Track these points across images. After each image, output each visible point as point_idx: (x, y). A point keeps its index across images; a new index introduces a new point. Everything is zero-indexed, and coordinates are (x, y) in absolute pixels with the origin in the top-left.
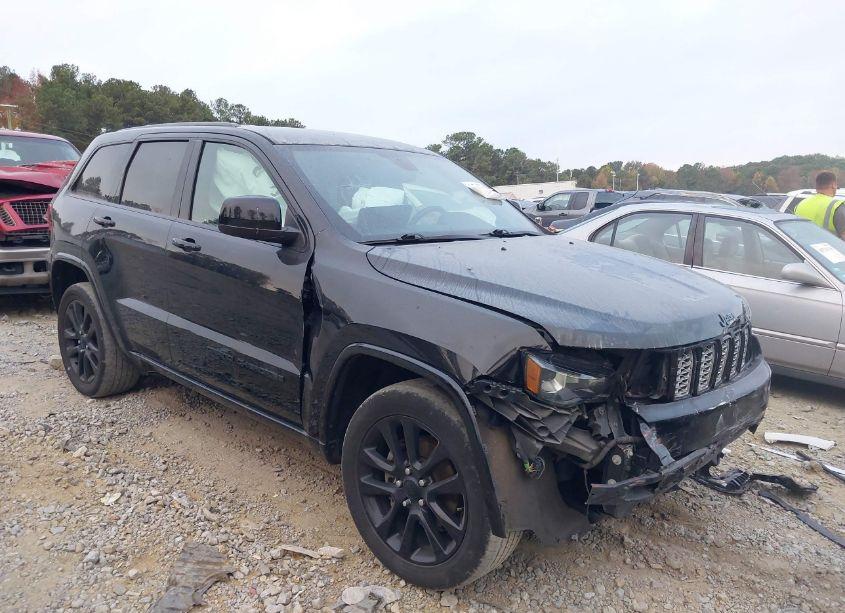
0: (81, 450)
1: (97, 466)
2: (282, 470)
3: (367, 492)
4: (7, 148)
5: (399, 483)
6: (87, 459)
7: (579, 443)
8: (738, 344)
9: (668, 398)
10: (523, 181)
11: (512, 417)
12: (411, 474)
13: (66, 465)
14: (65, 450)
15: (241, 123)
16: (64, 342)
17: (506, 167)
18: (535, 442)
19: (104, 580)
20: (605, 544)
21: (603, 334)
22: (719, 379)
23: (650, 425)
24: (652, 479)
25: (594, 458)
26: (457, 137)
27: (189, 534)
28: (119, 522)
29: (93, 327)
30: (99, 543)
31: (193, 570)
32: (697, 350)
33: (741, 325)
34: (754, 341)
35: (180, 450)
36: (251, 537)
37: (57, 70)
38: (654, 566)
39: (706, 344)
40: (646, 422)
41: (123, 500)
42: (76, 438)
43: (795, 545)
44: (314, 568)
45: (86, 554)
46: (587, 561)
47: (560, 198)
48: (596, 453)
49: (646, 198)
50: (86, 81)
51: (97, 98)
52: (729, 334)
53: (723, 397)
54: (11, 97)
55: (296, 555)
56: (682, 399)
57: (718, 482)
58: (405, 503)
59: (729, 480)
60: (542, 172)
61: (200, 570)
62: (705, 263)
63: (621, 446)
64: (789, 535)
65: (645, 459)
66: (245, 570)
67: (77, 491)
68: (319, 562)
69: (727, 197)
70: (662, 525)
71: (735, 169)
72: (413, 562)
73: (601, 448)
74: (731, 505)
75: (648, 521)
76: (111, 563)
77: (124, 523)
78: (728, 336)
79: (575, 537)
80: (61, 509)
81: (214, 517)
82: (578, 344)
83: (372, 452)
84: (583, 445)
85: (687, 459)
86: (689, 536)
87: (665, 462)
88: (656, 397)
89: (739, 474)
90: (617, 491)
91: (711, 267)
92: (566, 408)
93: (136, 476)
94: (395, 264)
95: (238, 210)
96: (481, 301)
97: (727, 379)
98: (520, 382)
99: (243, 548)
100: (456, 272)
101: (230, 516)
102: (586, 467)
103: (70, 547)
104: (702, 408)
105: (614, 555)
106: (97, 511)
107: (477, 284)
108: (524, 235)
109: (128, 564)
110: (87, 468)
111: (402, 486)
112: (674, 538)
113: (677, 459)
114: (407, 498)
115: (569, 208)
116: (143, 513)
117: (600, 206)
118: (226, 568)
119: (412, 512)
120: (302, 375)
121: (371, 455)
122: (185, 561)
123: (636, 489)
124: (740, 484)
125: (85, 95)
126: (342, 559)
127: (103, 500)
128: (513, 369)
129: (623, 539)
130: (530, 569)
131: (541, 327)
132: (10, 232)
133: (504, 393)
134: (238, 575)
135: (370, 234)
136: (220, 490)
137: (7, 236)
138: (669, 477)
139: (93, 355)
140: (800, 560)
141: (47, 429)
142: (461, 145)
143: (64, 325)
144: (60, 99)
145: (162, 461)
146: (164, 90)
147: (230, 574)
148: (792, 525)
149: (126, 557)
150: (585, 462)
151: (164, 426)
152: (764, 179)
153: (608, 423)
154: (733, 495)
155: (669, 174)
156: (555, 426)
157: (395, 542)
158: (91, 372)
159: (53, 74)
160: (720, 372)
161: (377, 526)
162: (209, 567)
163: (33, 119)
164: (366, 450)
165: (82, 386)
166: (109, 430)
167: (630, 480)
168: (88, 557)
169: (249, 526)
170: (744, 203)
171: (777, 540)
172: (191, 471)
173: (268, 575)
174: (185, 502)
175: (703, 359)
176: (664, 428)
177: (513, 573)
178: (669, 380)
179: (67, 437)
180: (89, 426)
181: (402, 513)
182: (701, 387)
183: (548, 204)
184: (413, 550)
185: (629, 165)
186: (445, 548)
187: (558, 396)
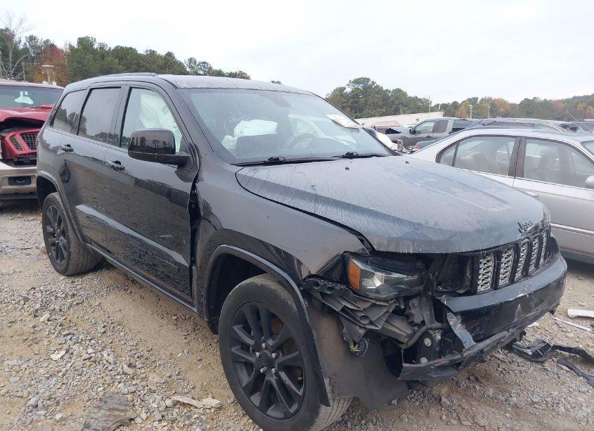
0: (46, 315)
1: (54, 329)
2: (189, 334)
3: (236, 360)
4: (24, 95)
5: (258, 354)
6: (49, 323)
7: (397, 328)
8: (537, 245)
9: (472, 291)
10: (405, 113)
11: (338, 308)
12: (266, 348)
13: (34, 327)
14: (35, 316)
15: (205, 75)
16: (47, 235)
17: (393, 102)
18: (358, 328)
19: (37, 421)
20: (426, 403)
21: (413, 241)
22: (518, 275)
23: (455, 314)
24: (455, 360)
25: (408, 342)
26: (357, 81)
27: (109, 385)
28: (60, 374)
29: (62, 225)
30: (41, 391)
31: (104, 415)
32: (497, 253)
33: (540, 230)
34: (552, 242)
35: (117, 317)
36: (154, 388)
37: (81, 41)
38: (464, 423)
39: (507, 247)
40: (452, 312)
41: (66, 357)
42: (44, 307)
43: (583, 408)
44: (196, 416)
45: (30, 399)
46: (411, 417)
47: (427, 125)
48: (410, 336)
49: (489, 124)
50: (100, 48)
51: (108, 59)
52: (528, 238)
53: (522, 290)
54: (50, 60)
55: (184, 405)
56: (484, 292)
57: (525, 350)
58: (262, 370)
59: (534, 350)
60: (418, 106)
61: (109, 416)
62: (525, 174)
63: (431, 332)
64: (580, 399)
65: (450, 342)
66: (144, 416)
67: (36, 347)
68: (201, 411)
69: (552, 123)
70: (475, 387)
71: (563, 101)
72: (268, 415)
73: (415, 332)
74: (535, 370)
75: (463, 384)
76: (46, 408)
77: (64, 375)
78: (527, 240)
79: (395, 402)
80: (21, 363)
81: (130, 371)
82: (392, 249)
83: (239, 329)
84: (400, 329)
85: (488, 342)
86: (496, 399)
87: (466, 346)
88: (461, 292)
89: (542, 345)
90: (425, 370)
91: (530, 177)
92: (385, 300)
93: (81, 337)
94: (256, 181)
95: (143, 140)
96: (317, 213)
97: (526, 274)
98: (344, 279)
99: (147, 398)
100: (302, 188)
101: (143, 371)
102: (403, 347)
103: (19, 394)
104: (502, 300)
105: (433, 412)
106: (46, 364)
107: (317, 198)
108: (373, 155)
109: (58, 408)
110: (47, 330)
111: (260, 356)
112: (483, 399)
113: (478, 341)
114: (263, 367)
115: (433, 132)
116: (78, 367)
117: (455, 130)
118: (130, 414)
119: (267, 378)
120: (191, 267)
121: (238, 332)
122: (99, 408)
123: (442, 368)
124: (543, 353)
125: (100, 58)
126: (220, 408)
127: (52, 356)
128: (338, 269)
129: (441, 399)
130: (363, 422)
131: (362, 235)
132: (20, 155)
133: (330, 289)
134: (138, 420)
135: (244, 157)
136: (141, 349)
137: (19, 158)
138: (470, 358)
139: (64, 246)
140: (588, 422)
141: (26, 300)
142: (360, 87)
143: (46, 222)
144: (83, 61)
145: (102, 325)
146: (153, 53)
147: (132, 419)
148: (583, 389)
149: (58, 403)
150: (403, 343)
151: (111, 297)
152: (585, 109)
153: (421, 312)
154: (537, 362)
155: (513, 106)
156: (374, 316)
157: (256, 399)
158: (63, 258)
159: (78, 43)
160: (520, 269)
161: (243, 386)
162: (117, 413)
163: (65, 75)
164: (235, 328)
165: (58, 267)
166: (70, 301)
167: (436, 361)
168: (30, 403)
169: (154, 378)
170: (565, 127)
171: (568, 403)
172: (122, 334)
173: (160, 421)
174: (111, 359)
175: (503, 260)
176: (468, 317)
177: (349, 425)
178: (472, 277)
179: (38, 306)
180: (57, 298)
181: (261, 377)
182: (501, 283)
183: (418, 129)
184: (268, 406)
185: (482, 100)
186: (290, 407)
187: (377, 291)
